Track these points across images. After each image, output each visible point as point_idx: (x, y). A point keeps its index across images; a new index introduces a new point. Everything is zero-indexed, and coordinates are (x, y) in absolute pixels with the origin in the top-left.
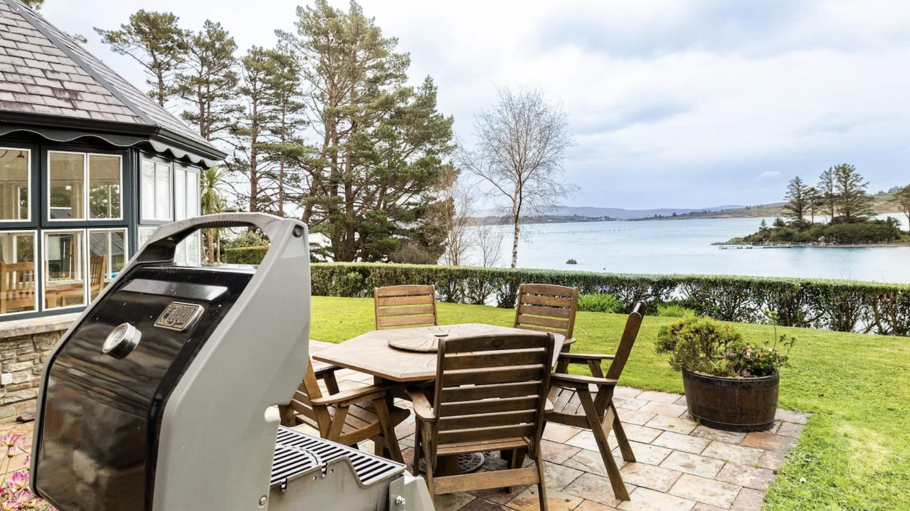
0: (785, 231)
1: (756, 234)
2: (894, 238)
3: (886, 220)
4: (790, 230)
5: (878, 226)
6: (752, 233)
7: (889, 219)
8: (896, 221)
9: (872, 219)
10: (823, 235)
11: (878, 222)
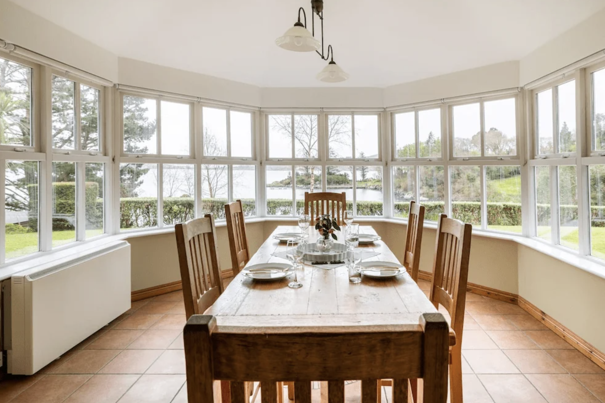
0: (301, 178)
1: (286, 179)
2: (347, 183)
3: (344, 174)
4: (303, 178)
5: (341, 177)
6: (284, 179)
7: (345, 174)
8: (348, 175)
9: (338, 173)
10: (318, 181)
11: (341, 175)
